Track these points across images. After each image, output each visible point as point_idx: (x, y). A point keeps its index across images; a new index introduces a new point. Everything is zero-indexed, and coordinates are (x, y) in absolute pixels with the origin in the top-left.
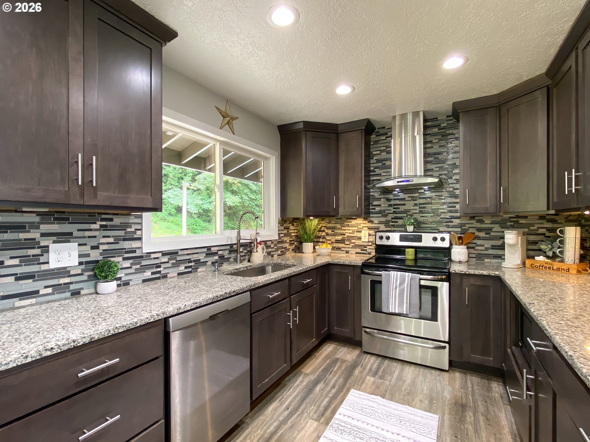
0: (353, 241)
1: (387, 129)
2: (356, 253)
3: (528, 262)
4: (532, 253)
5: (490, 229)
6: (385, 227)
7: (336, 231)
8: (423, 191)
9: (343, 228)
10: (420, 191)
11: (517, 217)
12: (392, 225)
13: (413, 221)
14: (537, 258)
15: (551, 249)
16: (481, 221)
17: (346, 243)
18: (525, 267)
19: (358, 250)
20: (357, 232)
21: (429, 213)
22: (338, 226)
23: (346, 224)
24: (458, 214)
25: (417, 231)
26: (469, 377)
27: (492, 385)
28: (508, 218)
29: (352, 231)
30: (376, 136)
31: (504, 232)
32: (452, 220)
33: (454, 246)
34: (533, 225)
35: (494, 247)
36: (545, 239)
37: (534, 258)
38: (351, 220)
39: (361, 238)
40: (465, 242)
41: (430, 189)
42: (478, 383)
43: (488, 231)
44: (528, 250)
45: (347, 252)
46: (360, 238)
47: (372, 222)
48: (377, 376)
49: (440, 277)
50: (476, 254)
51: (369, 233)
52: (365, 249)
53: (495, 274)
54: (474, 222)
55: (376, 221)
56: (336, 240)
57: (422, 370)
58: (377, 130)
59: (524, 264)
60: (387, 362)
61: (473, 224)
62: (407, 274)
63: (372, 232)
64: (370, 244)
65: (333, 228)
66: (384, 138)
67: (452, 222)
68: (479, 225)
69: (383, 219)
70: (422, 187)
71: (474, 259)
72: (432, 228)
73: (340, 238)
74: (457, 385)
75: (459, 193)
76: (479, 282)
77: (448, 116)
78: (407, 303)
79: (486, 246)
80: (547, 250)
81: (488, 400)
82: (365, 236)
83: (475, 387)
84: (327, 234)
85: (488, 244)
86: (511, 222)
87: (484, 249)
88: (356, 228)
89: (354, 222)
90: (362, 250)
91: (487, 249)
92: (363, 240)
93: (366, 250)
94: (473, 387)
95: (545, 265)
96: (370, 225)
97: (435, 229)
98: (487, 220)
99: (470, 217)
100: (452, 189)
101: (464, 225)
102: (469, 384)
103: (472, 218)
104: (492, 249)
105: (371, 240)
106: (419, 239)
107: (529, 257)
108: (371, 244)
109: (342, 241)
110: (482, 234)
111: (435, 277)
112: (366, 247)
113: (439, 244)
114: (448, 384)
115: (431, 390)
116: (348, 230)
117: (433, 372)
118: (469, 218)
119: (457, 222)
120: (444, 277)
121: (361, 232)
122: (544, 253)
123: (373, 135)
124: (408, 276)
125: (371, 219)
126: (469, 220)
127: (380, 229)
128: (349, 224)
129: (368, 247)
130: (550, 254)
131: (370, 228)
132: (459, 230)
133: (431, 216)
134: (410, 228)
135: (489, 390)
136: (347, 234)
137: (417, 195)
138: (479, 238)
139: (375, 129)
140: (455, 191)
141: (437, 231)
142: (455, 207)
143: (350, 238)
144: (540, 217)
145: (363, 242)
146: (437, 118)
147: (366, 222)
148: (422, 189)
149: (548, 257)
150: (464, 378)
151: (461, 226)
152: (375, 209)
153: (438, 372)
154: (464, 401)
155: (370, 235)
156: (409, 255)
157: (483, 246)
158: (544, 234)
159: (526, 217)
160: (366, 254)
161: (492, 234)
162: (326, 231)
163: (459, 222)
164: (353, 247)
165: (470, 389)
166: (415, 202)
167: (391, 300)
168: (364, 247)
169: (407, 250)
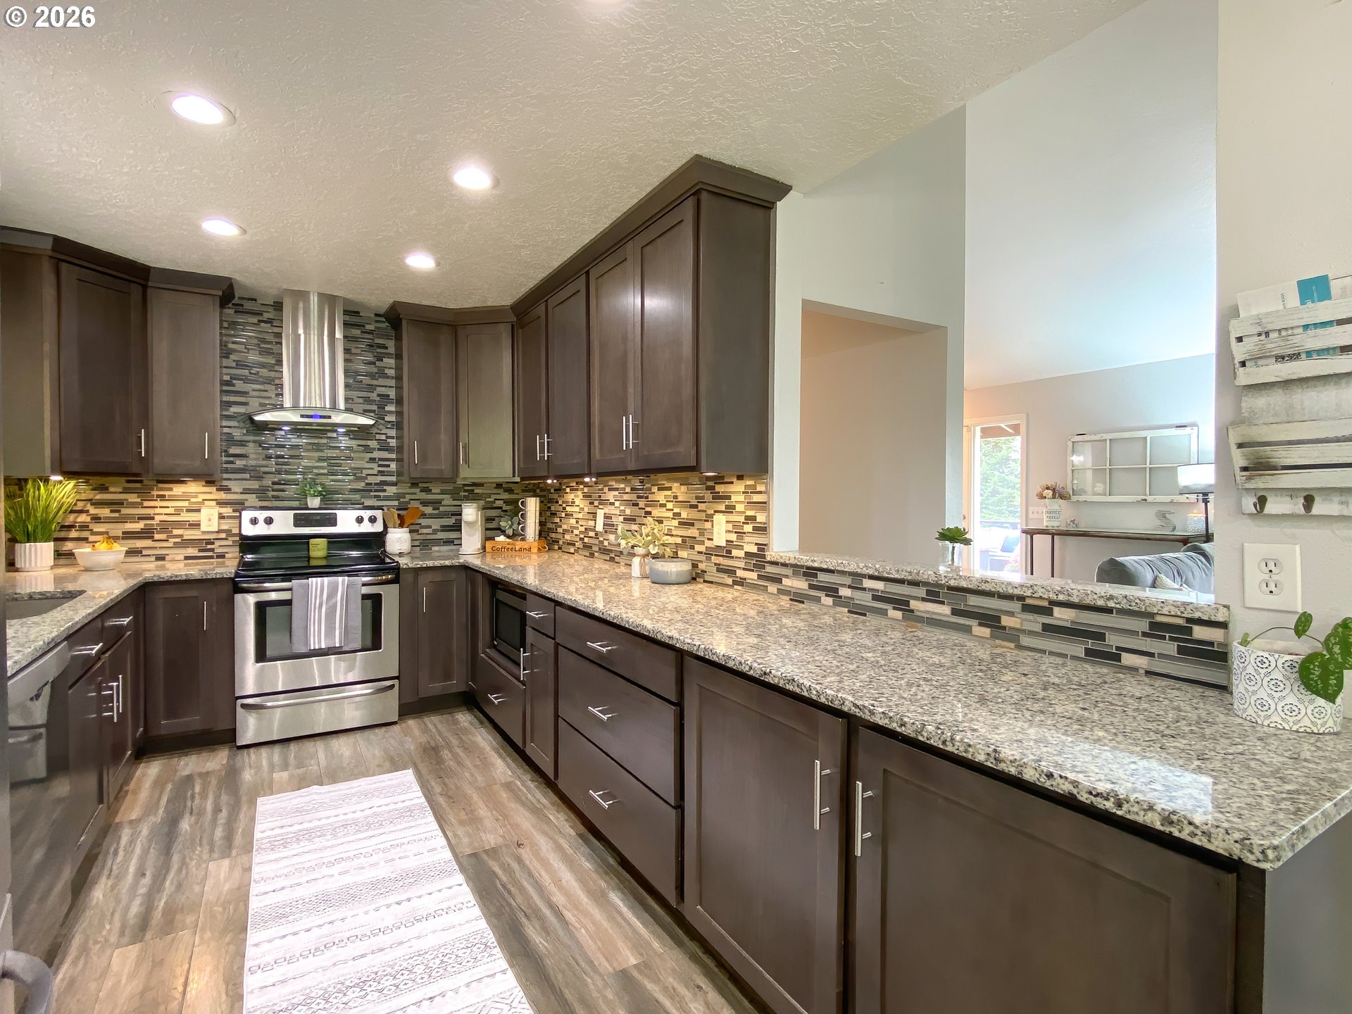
0: (176, 532)
1: (262, 304)
2: (187, 558)
3: (489, 545)
4: (490, 533)
5: (439, 502)
6: (257, 500)
7: (124, 511)
8: (335, 435)
9: (146, 504)
10: (329, 435)
11: (474, 484)
12: (273, 497)
13: (320, 489)
14: (497, 539)
15: (511, 527)
16: (427, 490)
17: (157, 536)
18: (485, 551)
19: (192, 551)
20: (188, 511)
21: (346, 474)
22: (133, 498)
23: (155, 493)
24: (394, 479)
25: (325, 506)
26: (426, 720)
27: (457, 717)
28: (461, 486)
29: (173, 509)
30: (236, 312)
31: (461, 506)
32: (385, 487)
33: (390, 530)
34: (489, 495)
35: (445, 529)
36: (502, 514)
37: (494, 540)
38: (171, 486)
39: (199, 525)
40: (407, 522)
41: (346, 434)
42: (440, 721)
43: (436, 504)
44: (487, 529)
45: (160, 558)
46: (196, 525)
47: (227, 490)
48: (290, 768)
49: (384, 577)
50: (420, 540)
51: (219, 514)
52: (209, 547)
53: (459, 562)
54: (418, 490)
55: (236, 487)
56: (123, 533)
57: (358, 735)
58: (236, 301)
59: (484, 548)
60: (293, 747)
61: (415, 494)
62: (340, 579)
63: (227, 511)
64: (223, 535)
65: (116, 505)
66: (255, 320)
67: (385, 491)
68: (424, 496)
69: (255, 485)
70: (336, 428)
71: (418, 548)
72: (353, 502)
73: (139, 526)
74: (417, 732)
75: (394, 444)
76: (438, 577)
77: (377, 315)
78: (340, 628)
79: (434, 527)
80: (507, 528)
81: (459, 732)
82: (210, 519)
83: (439, 726)
84: (96, 519)
85: (436, 523)
86: (465, 491)
87: (431, 532)
88: (186, 504)
89: (178, 490)
90: (200, 551)
91: (435, 532)
92: (204, 528)
93: (212, 550)
94: (436, 727)
95: (508, 546)
96: (222, 496)
97: (356, 502)
98: (436, 489)
99: (412, 483)
100: (384, 436)
101: (403, 495)
102: (430, 726)
103: (414, 485)
104: (442, 531)
105: (225, 527)
106: (332, 521)
107: (488, 539)
108: (224, 537)
109: (147, 534)
110: (429, 510)
111: (377, 578)
112: (213, 543)
113: (366, 528)
114: (403, 735)
115: (386, 751)
116: (160, 507)
117: (377, 731)
118: (409, 485)
119: (391, 490)
120: (390, 576)
121: (199, 511)
122: (503, 532)
123: (229, 308)
124: (343, 581)
125: (225, 483)
126: (410, 488)
127: (247, 504)
128: (166, 493)
129: (218, 543)
130: (510, 532)
131: (221, 503)
132: (396, 503)
133: (350, 481)
134: (314, 502)
135: (456, 722)
136: (158, 518)
137: (324, 441)
138: (424, 515)
139: (233, 297)
140: (388, 440)
141: (361, 506)
142: (389, 466)
143: (166, 527)
144: (497, 485)
145: (204, 533)
146: (358, 313)
147: (213, 489)
148: (336, 431)
149: (508, 537)
150: (421, 723)
151: (398, 497)
152: (232, 462)
153: (384, 729)
154: (433, 744)
155: (221, 517)
156: (319, 550)
157: (430, 527)
158: (501, 508)
159: (481, 485)
160: (211, 557)
161: (442, 509)
162: (93, 511)
163: (396, 491)
164: (176, 545)
165: (434, 730)
166: (321, 454)
167: (313, 629)
168: (207, 543)
169: (312, 541)
